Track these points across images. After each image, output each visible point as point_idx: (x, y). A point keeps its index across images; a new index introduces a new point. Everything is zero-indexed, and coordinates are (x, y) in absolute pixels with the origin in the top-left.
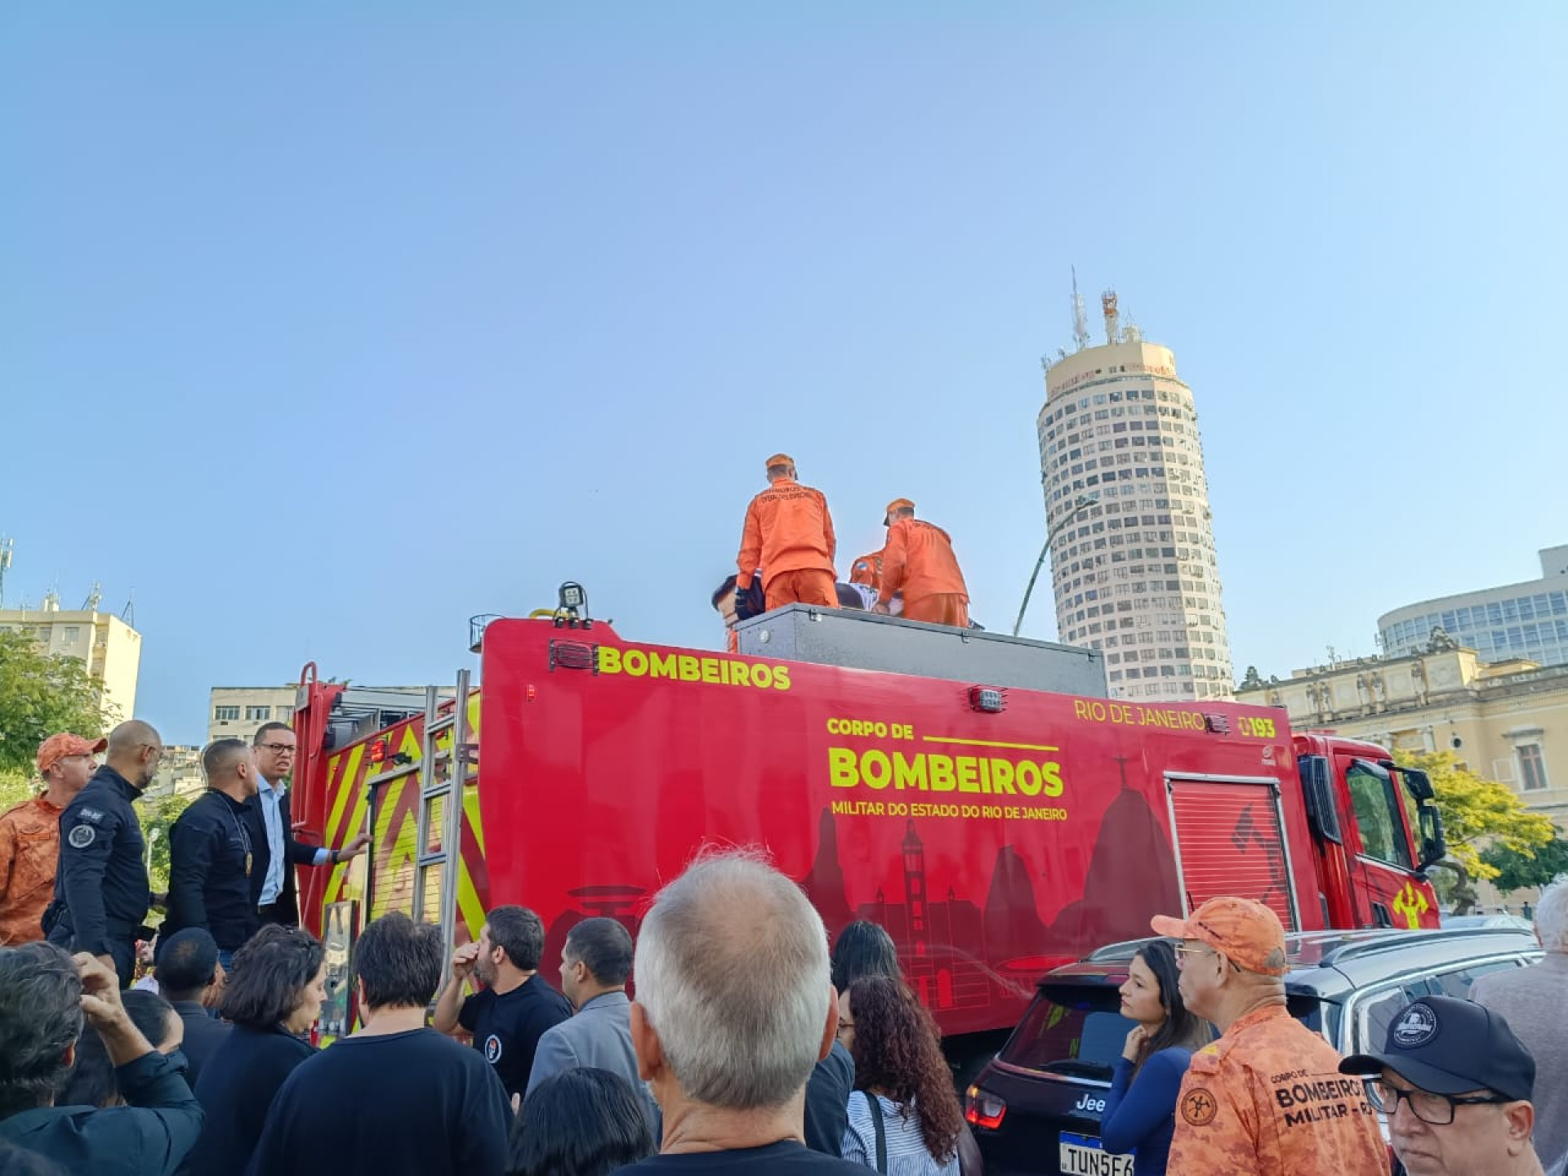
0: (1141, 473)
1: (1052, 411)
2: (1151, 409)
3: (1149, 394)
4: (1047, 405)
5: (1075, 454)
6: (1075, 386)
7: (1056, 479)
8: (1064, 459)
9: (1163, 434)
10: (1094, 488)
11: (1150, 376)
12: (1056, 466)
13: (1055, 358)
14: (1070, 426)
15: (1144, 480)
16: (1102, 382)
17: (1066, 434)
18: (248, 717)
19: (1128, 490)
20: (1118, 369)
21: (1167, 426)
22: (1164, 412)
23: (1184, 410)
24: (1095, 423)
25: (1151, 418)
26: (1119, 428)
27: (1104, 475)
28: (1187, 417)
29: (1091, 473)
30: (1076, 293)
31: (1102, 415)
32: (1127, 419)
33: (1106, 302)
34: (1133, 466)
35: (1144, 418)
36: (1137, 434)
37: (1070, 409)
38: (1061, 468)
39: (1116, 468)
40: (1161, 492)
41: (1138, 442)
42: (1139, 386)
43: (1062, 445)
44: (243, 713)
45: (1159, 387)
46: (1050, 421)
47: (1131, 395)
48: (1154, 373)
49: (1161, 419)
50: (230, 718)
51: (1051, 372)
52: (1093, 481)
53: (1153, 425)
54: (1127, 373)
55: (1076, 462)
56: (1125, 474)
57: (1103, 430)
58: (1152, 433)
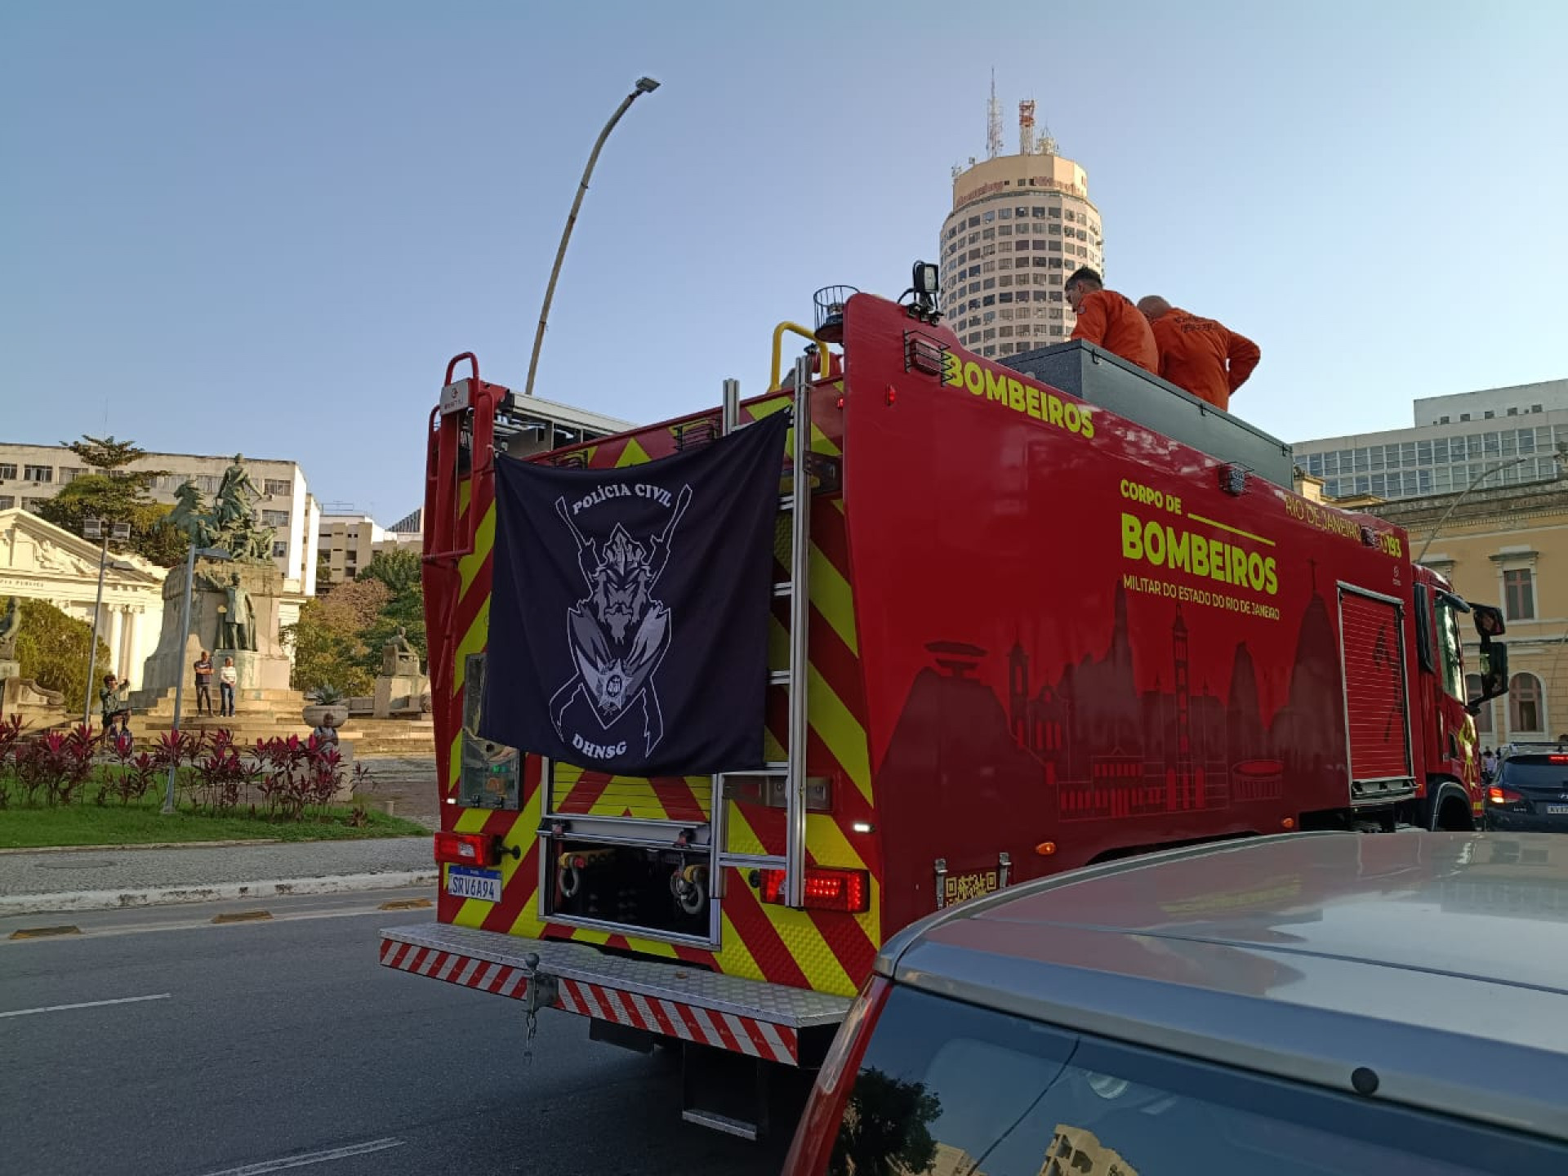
0: (1040, 296)
1: (956, 222)
2: (1055, 229)
3: (1055, 212)
4: (952, 215)
5: (975, 271)
6: (981, 197)
7: (953, 296)
8: (963, 275)
9: (1066, 256)
10: (990, 308)
11: (1058, 192)
12: (954, 283)
13: (966, 167)
14: (972, 240)
15: (1043, 304)
16: (1008, 195)
17: (968, 248)
18: (27, 477)
19: (1024, 313)
20: (1027, 182)
21: (1071, 249)
22: (1069, 232)
23: (1089, 232)
24: (998, 239)
25: (1055, 238)
26: (1022, 245)
27: (1001, 295)
28: (1092, 241)
29: (989, 292)
30: (994, 97)
31: (1006, 231)
32: (1031, 237)
33: (1023, 108)
34: (1032, 287)
35: (1047, 237)
36: (1039, 253)
37: (975, 221)
38: (959, 285)
39: (1013, 289)
40: (1056, 318)
41: (1040, 262)
42: (1046, 203)
43: (962, 259)
44: (21, 473)
45: (1067, 205)
46: (953, 232)
47: (1038, 212)
48: (1064, 190)
49: (1066, 240)
50: (5, 477)
51: (959, 180)
52: (989, 301)
53: (1056, 246)
54: (1038, 187)
55: (974, 280)
56: (1023, 296)
57: (1005, 247)
58: (1055, 255)
